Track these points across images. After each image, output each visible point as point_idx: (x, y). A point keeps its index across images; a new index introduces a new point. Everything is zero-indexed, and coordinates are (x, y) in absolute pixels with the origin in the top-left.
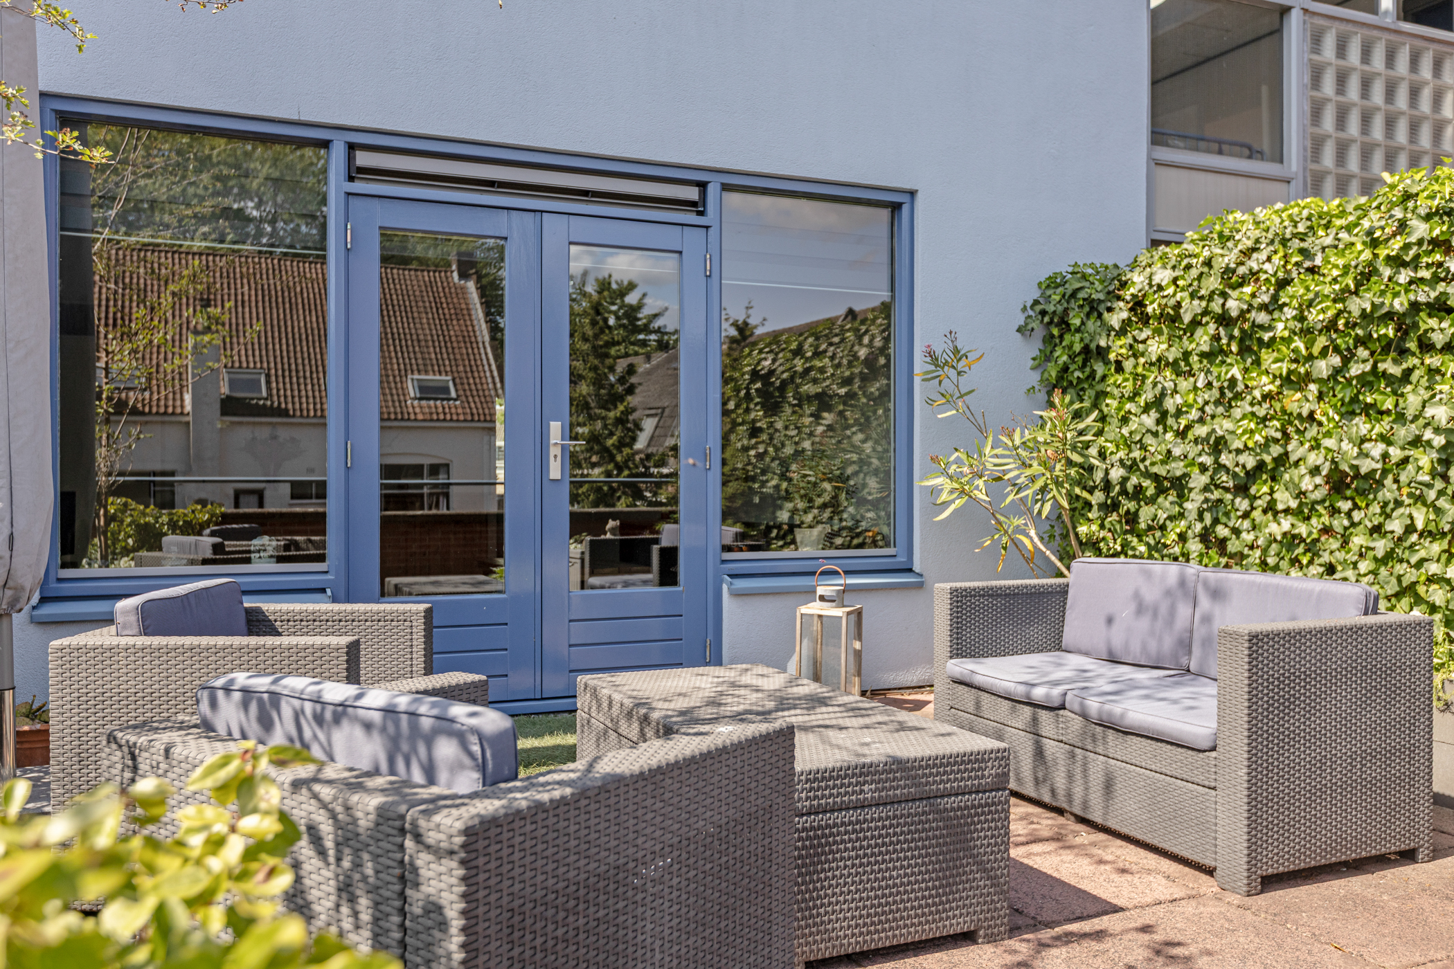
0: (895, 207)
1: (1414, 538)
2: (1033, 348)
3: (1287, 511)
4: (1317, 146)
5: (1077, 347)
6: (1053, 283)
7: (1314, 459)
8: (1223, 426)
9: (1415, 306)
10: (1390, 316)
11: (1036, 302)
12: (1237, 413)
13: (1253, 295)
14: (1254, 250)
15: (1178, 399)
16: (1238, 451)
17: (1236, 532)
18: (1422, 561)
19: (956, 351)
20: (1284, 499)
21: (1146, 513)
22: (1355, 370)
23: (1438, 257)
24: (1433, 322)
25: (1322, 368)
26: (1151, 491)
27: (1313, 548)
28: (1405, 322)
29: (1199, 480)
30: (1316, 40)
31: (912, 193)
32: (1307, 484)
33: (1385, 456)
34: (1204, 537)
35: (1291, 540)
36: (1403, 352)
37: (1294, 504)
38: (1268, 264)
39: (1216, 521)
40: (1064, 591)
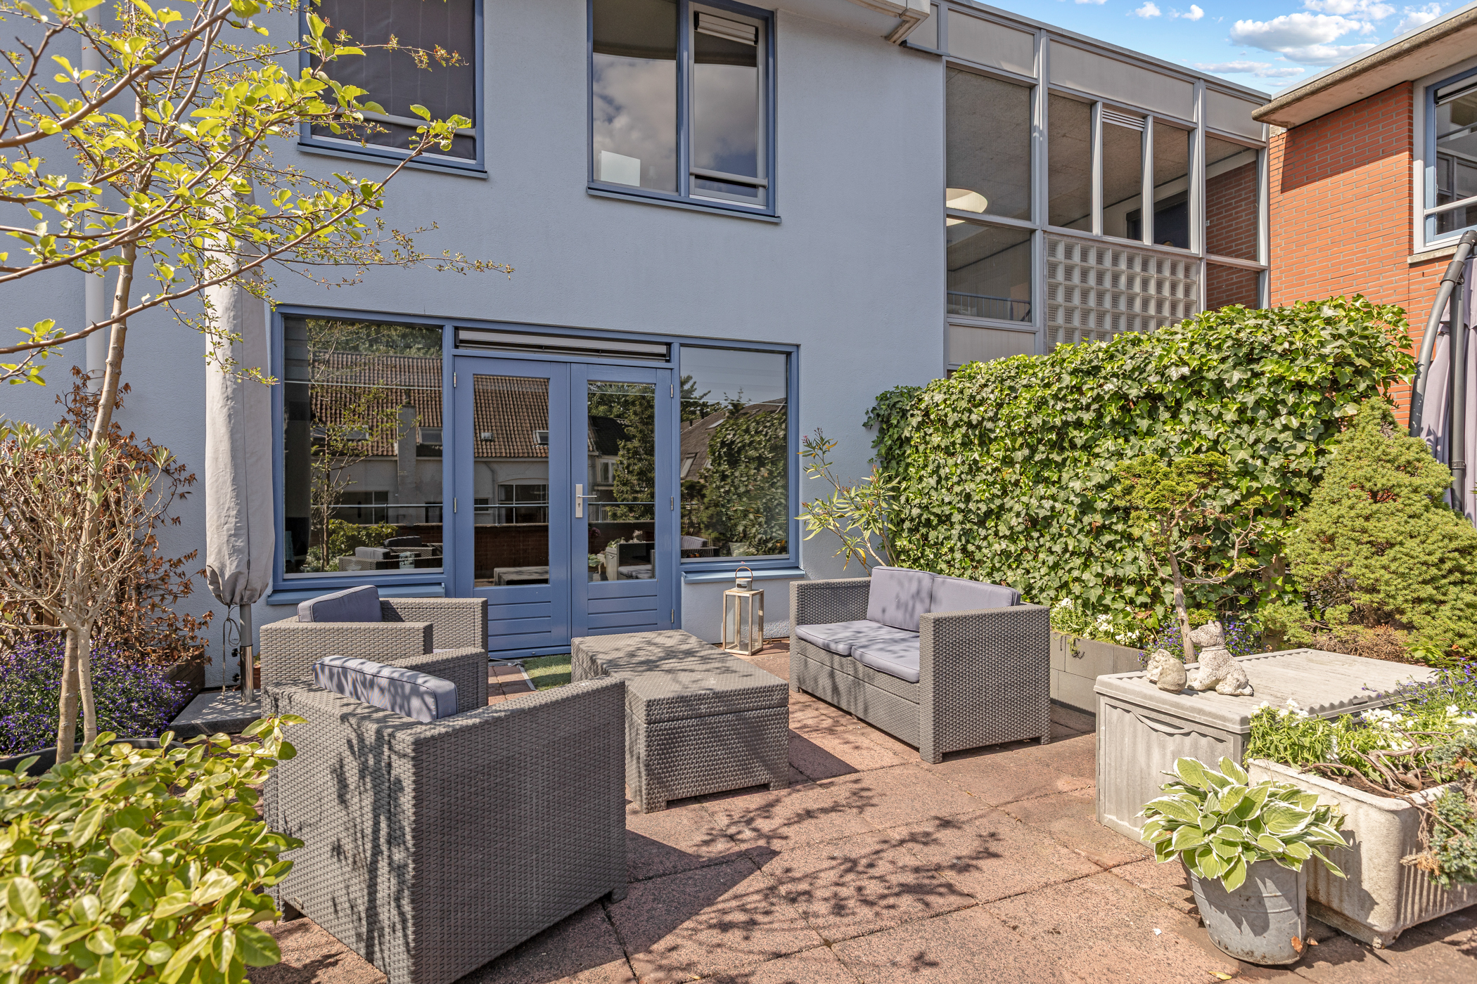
0: (788, 354)
1: (1067, 555)
2: (874, 435)
3: (1005, 537)
4: (1053, 310)
5: (896, 436)
6: (884, 397)
7: (1017, 507)
8: (969, 487)
9: (1066, 424)
10: (1053, 427)
11: (874, 409)
12: (978, 479)
13: (985, 411)
14: (986, 385)
15: (947, 470)
16: (978, 502)
17: (979, 548)
18: (1071, 569)
19: (822, 439)
20: (1003, 530)
21: (932, 535)
22: (1037, 457)
23: (1076, 396)
24: (1076, 433)
25: (1019, 456)
26: (935, 522)
27: (1018, 558)
28: (1062, 431)
29: (957, 517)
30: (1052, 249)
31: (798, 346)
32: (1014, 522)
33: (1053, 508)
34: (964, 550)
35: (1006, 554)
36: (1062, 449)
37: (1008, 533)
38: (991, 395)
39: (968, 542)
40: (867, 585)
